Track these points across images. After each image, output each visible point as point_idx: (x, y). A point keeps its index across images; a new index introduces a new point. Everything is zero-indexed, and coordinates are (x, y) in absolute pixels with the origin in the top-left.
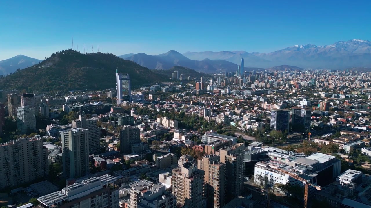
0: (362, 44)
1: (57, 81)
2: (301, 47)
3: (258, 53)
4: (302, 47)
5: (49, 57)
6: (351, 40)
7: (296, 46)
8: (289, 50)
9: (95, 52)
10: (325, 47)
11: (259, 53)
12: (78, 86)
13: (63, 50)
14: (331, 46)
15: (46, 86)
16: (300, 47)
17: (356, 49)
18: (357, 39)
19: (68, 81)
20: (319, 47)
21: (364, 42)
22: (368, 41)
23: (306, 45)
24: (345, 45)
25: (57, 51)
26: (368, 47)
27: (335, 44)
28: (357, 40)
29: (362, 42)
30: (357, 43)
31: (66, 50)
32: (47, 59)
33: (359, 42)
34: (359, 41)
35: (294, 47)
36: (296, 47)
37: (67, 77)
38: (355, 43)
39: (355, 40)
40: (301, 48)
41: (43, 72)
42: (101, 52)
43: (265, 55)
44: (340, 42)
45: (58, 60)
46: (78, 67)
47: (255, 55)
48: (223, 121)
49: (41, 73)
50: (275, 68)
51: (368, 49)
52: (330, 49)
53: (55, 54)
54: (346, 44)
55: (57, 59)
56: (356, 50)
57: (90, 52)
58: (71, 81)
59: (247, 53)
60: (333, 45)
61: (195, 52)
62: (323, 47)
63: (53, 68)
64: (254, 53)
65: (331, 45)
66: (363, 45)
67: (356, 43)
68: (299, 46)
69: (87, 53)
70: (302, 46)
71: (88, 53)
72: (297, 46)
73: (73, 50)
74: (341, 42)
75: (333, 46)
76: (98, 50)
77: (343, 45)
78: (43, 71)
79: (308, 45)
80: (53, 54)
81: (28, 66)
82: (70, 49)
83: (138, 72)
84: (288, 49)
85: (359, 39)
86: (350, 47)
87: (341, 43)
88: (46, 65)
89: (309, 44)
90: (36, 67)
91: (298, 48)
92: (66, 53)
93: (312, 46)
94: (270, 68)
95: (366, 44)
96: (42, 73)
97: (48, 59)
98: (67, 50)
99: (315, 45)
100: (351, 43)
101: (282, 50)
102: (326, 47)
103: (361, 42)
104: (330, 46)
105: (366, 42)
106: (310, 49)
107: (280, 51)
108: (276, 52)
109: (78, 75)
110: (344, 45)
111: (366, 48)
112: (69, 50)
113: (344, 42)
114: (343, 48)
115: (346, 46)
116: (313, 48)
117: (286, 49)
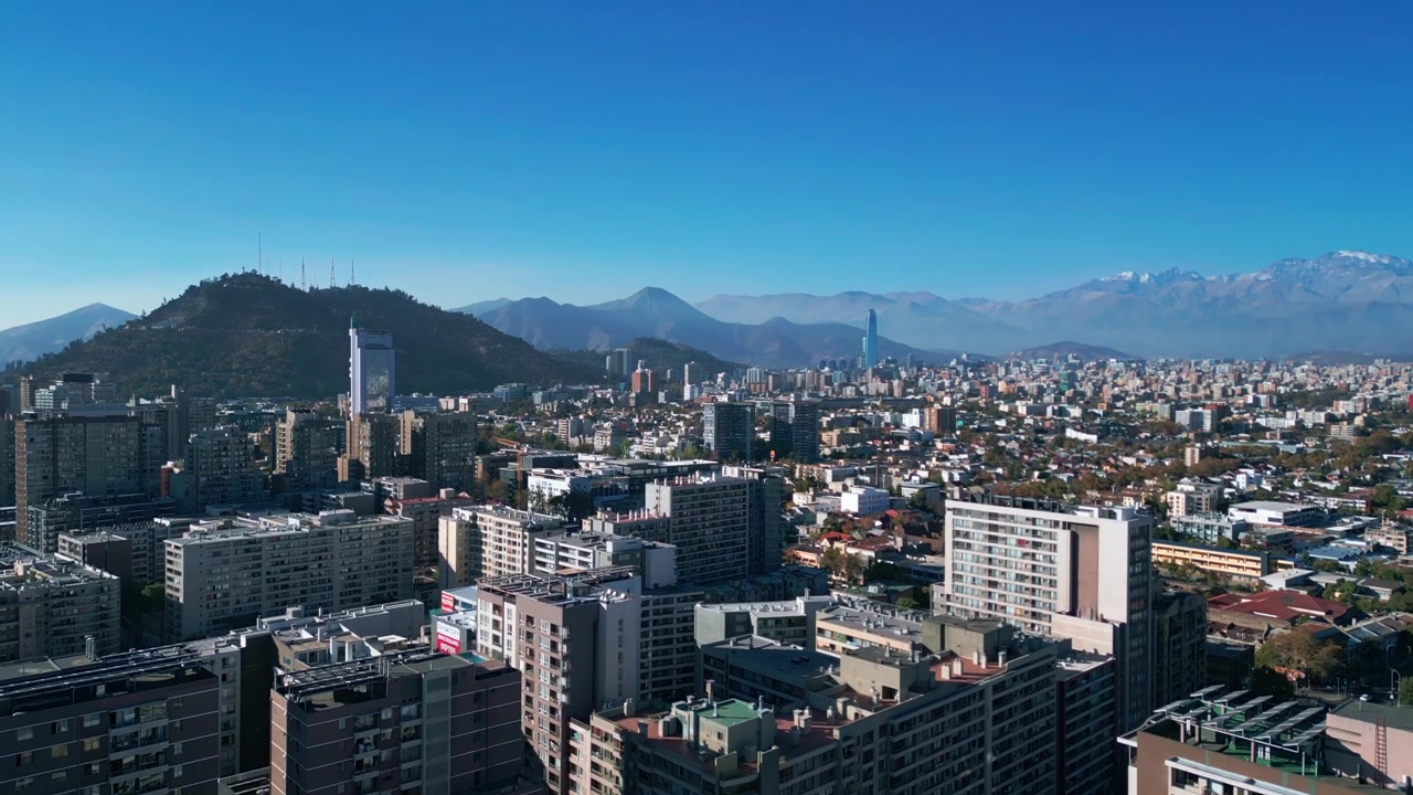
0: (1369, 267)
1: (192, 371)
2: (1145, 278)
3: (983, 299)
4: (1149, 279)
5: (176, 297)
6: (1331, 254)
7: (1124, 274)
8: (1098, 290)
9: (342, 284)
10: (1232, 278)
11: (987, 301)
12: (261, 387)
13: (226, 274)
14: (1255, 278)
15: (157, 386)
16: (1138, 279)
17: (1349, 287)
18: (1352, 251)
19: (231, 371)
20: (1213, 278)
21: (1380, 263)
22: (1394, 258)
23: (1164, 271)
24: (1307, 270)
25: (203, 278)
26: (1394, 278)
27: (1271, 268)
28: (1351, 255)
29: (1372, 260)
30: (1353, 265)
31: (235, 276)
32: (170, 302)
33: (1361, 260)
34: (1362, 256)
35: (1115, 278)
36: (1126, 279)
37: (227, 360)
38: (1346, 264)
39: (1344, 253)
40: (1143, 284)
41: (151, 342)
42: (363, 286)
43: (1007, 307)
44: (1288, 260)
45: (205, 305)
46: (269, 329)
47: (973, 308)
48: (609, 444)
49: (145, 344)
50: (1030, 352)
51: (1393, 285)
52: (1251, 286)
53: (198, 285)
54: (1313, 269)
55: (202, 303)
56: (1351, 291)
57: (324, 285)
58: (238, 370)
59: (940, 301)
60: (1265, 272)
61: (745, 298)
62: (1225, 279)
63: (185, 332)
64: (967, 300)
65: (1256, 273)
66: (1376, 273)
67: (1348, 263)
68: (1136, 277)
69: (312, 288)
70: (1147, 276)
71: (315, 287)
72: (1130, 274)
73: (261, 276)
74: (1292, 260)
75: (1263, 277)
76: (353, 278)
77: (1300, 271)
78: (153, 339)
79: (1168, 272)
80: (192, 287)
81: (104, 326)
82: (249, 271)
83: (482, 349)
84: (1095, 285)
85: (1361, 251)
86: (1326, 278)
87: (1292, 265)
88: (165, 322)
89: (1173, 270)
90: (131, 327)
91: (1134, 285)
92: (233, 283)
93: (1187, 276)
94: (1013, 353)
95: (1387, 267)
96: (149, 346)
97: (173, 302)
98: (240, 273)
99: (1196, 273)
100: (1330, 265)
101: (1071, 290)
102: (1238, 279)
103: (1367, 261)
104: (1252, 275)
105: (1386, 261)
106: (1174, 285)
107: (1065, 294)
108: (1049, 296)
109: (264, 354)
110: (1302, 274)
111: (1386, 283)
112: (245, 276)
113: (1304, 261)
114: (1300, 285)
115: (1310, 274)
116: (1186, 282)
117: (1085, 287)
